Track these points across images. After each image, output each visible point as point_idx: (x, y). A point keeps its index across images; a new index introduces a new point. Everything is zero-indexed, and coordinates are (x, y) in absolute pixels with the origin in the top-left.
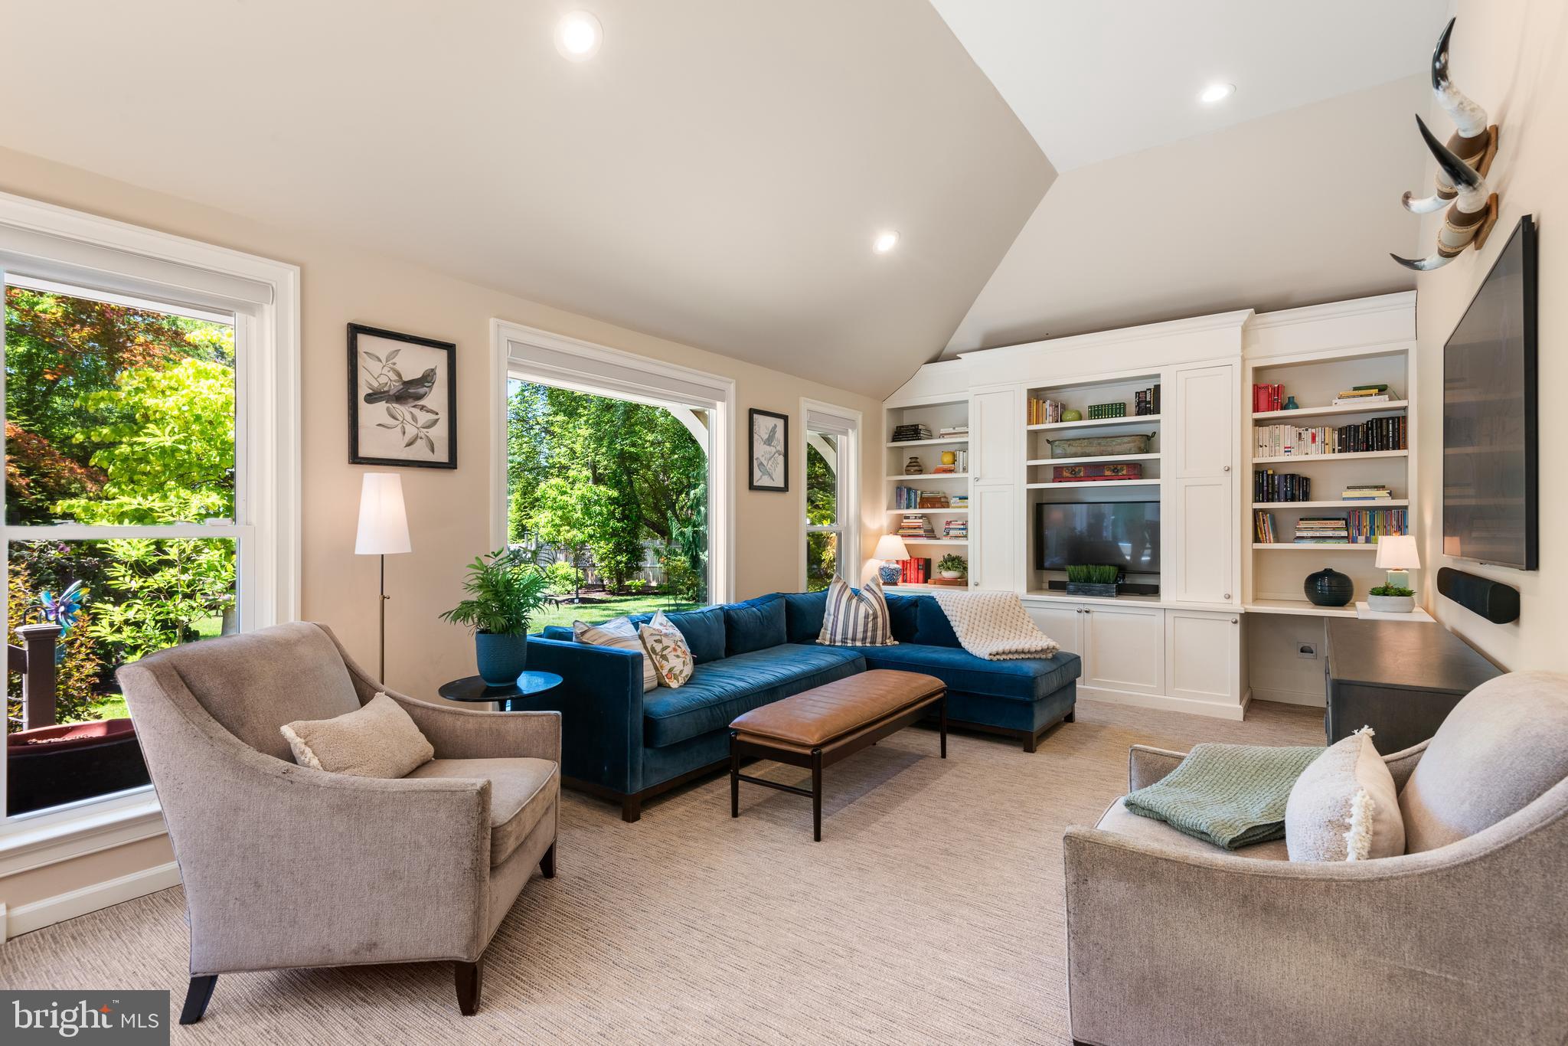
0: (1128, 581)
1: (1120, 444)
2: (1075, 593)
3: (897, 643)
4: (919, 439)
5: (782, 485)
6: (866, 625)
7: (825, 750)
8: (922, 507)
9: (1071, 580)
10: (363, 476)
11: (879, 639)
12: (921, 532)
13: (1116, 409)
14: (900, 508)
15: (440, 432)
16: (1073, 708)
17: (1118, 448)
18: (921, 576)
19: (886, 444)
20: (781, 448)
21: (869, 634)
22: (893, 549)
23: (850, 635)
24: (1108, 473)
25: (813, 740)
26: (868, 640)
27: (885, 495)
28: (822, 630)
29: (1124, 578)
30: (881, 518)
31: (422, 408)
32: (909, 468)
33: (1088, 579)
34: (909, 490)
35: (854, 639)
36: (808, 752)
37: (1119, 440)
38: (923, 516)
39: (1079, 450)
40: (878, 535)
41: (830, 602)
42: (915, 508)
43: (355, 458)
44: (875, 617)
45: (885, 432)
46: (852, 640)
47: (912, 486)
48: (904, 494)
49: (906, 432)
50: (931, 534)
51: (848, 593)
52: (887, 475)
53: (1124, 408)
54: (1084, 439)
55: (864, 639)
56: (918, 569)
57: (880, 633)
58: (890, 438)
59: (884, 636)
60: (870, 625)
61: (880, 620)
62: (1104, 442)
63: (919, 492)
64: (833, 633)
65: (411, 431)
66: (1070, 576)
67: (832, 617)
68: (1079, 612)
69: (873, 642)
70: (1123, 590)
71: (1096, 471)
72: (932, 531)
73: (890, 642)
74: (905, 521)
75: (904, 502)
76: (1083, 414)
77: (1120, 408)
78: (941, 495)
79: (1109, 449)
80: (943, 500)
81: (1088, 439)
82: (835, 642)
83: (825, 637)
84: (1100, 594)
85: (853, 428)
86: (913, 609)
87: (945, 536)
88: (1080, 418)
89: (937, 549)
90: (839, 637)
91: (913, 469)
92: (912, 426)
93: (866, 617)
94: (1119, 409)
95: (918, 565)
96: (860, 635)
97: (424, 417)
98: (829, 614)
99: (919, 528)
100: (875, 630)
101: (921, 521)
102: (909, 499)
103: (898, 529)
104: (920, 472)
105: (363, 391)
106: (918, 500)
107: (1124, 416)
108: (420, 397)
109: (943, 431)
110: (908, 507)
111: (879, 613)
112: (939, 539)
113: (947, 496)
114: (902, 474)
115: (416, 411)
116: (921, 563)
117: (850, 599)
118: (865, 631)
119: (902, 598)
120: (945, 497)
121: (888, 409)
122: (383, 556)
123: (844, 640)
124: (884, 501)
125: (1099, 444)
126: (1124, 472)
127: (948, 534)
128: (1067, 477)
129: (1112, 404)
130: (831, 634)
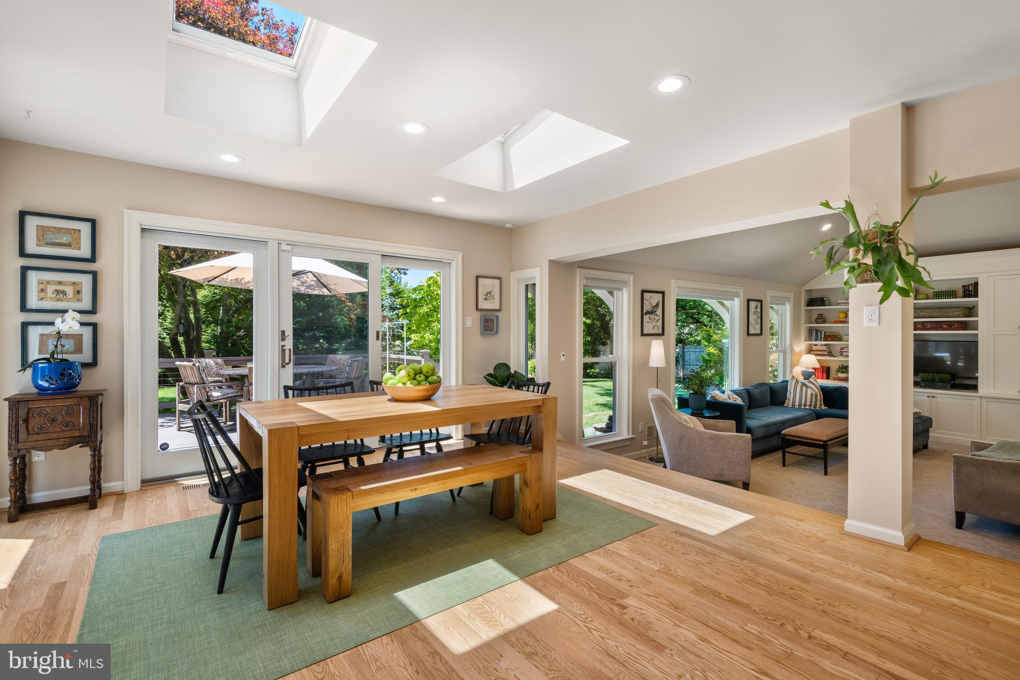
0: (957, 382)
1: (953, 312)
2: (925, 387)
3: (827, 408)
4: (824, 306)
5: (759, 332)
6: (811, 399)
7: (829, 443)
8: (825, 340)
9: (922, 381)
10: (651, 341)
11: (818, 406)
12: (826, 353)
13: (950, 294)
14: (811, 341)
15: (660, 323)
16: (927, 442)
17: (951, 314)
18: (825, 376)
19: (803, 308)
20: (759, 315)
21: (813, 403)
22: (810, 361)
23: (803, 403)
24: (945, 326)
25: (825, 438)
26: (813, 406)
27: (803, 334)
28: (787, 400)
29: (954, 381)
30: (801, 346)
31: (656, 315)
32: (818, 320)
33: (933, 380)
34: (817, 331)
35: (805, 405)
36: (822, 443)
37: (952, 310)
38: (825, 345)
39: (927, 314)
40: (800, 355)
41: (791, 387)
42: (821, 340)
43: (643, 334)
44: (816, 396)
45: (803, 303)
46: (804, 405)
47: (818, 329)
48: (813, 334)
49: (815, 301)
50: (830, 354)
51: (799, 385)
52: (805, 324)
53: (955, 294)
54: (930, 309)
55: (810, 405)
56: (823, 372)
57: (818, 403)
58: (806, 304)
59: (821, 405)
60: (814, 399)
61: (819, 397)
62: (942, 310)
63: (823, 332)
64: (794, 402)
65: (654, 324)
66: (921, 378)
67: (792, 395)
68: (929, 397)
69: (815, 406)
70: (955, 387)
71: (938, 326)
72: (831, 352)
73: (823, 407)
74: (814, 347)
75: (814, 337)
76: (929, 296)
77: (953, 294)
78: (837, 334)
79: (946, 314)
80: (838, 336)
81: (933, 308)
82: (795, 406)
83: (789, 403)
84: (940, 388)
85: (788, 302)
86: (835, 393)
87: (840, 355)
88: (927, 298)
89: (833, 362)
90: (797, 404)
91: (820, 321)
92: (820, 298)
93: (812, 395)
94: (951, 294)
95: (823, 370)
96: (808, 403)
97: (657, 318)
98: (790, 393)
99: (824, 350)
100: (816, 401)
101: (825, 347)
102: (817, 335)
103: (810, 351)
104: (824, 322)
105: (645, 311)
106: (823, 336)
107: (955, 298)
108: (656, 312)
109: (839, 301)
110: (816, 340)
111: (818, 394)
112: (835, 357)
113: (840, 334)
114: (811, 323)
115: (655, 316)
116: (825, 369)
117: (802, 387)
118: (811, 402)
119: (828, 387)
120: (839, 335)
121: (805, 290)
122: (657, 368)
123: (800, 405)
124: (803, 337)
125: (940, 311)
126: (956, 326)
127: (842, 354)
128: (920, 328)
129: (948, 291)
130: (793, 402)
